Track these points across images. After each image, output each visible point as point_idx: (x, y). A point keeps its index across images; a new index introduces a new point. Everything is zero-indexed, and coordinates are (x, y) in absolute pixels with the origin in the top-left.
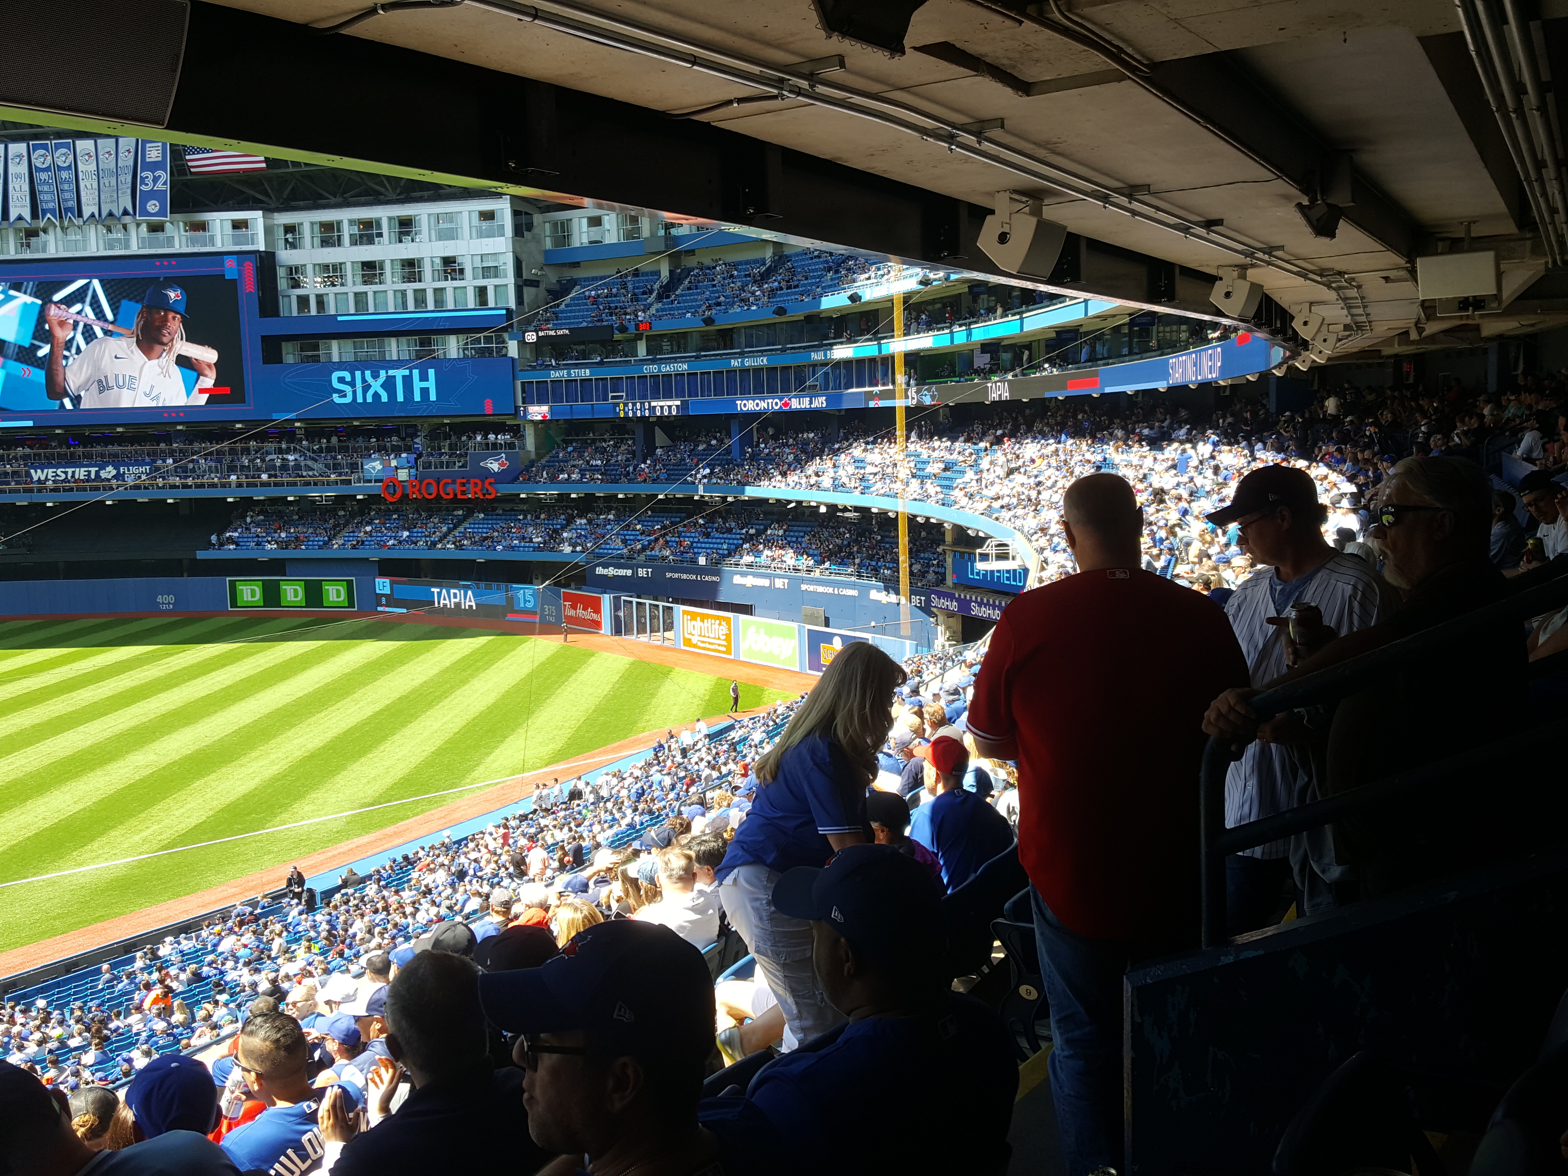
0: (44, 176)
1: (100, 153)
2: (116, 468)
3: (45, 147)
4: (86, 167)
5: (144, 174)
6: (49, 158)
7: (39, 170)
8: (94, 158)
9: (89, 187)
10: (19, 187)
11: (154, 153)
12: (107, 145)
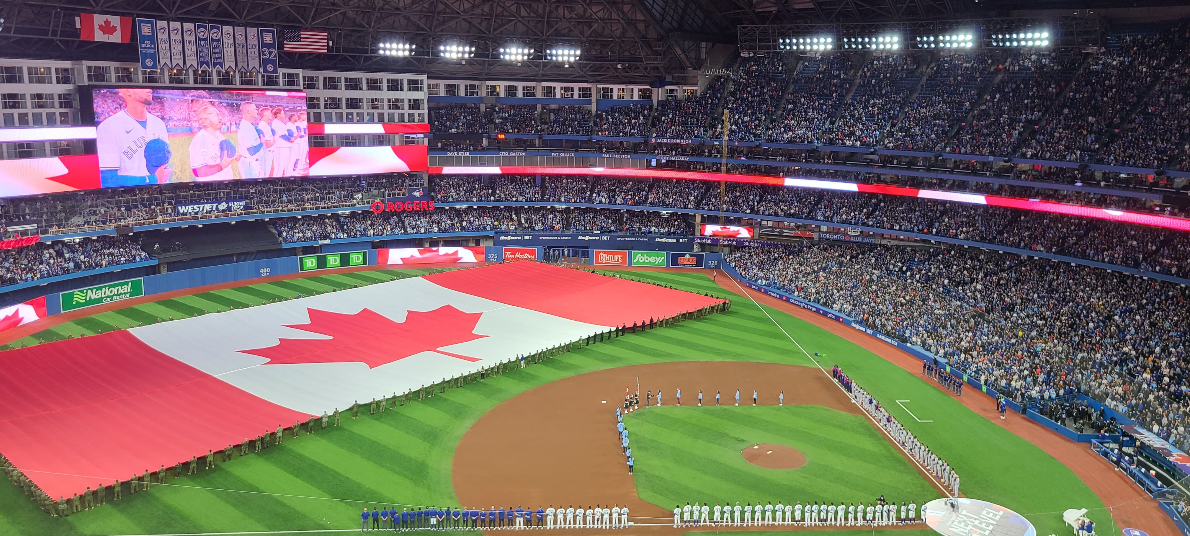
0: (203, 43)
1: (236, 34)
2: (228, 203)
3: (205, 27)
4: (228, 41)
5: (264, 49)
6: (207, 33)
7: (200, 39)
8: (232, 36)
9: (229, 52)
10: (191, 49)
11: (268, 38)
12: (240, 30)
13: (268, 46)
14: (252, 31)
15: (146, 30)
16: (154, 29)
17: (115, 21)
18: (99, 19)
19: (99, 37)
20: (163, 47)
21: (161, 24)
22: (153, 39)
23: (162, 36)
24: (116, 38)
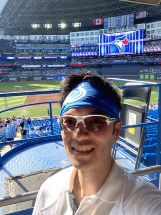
0: (117, 21)
1: (124, 17)
4: (123, 19)
9: (122, 22)
11: (132, 16)
13: (132, 18)
14: (128, 15)
15: (106, 21)
17: (100, 20)
18: (97, 20)
19: (97, 24)
20: (109, 24)
21: (109, 18)
22: (107, 22)
23: (109, 21)
24: (100, 23)
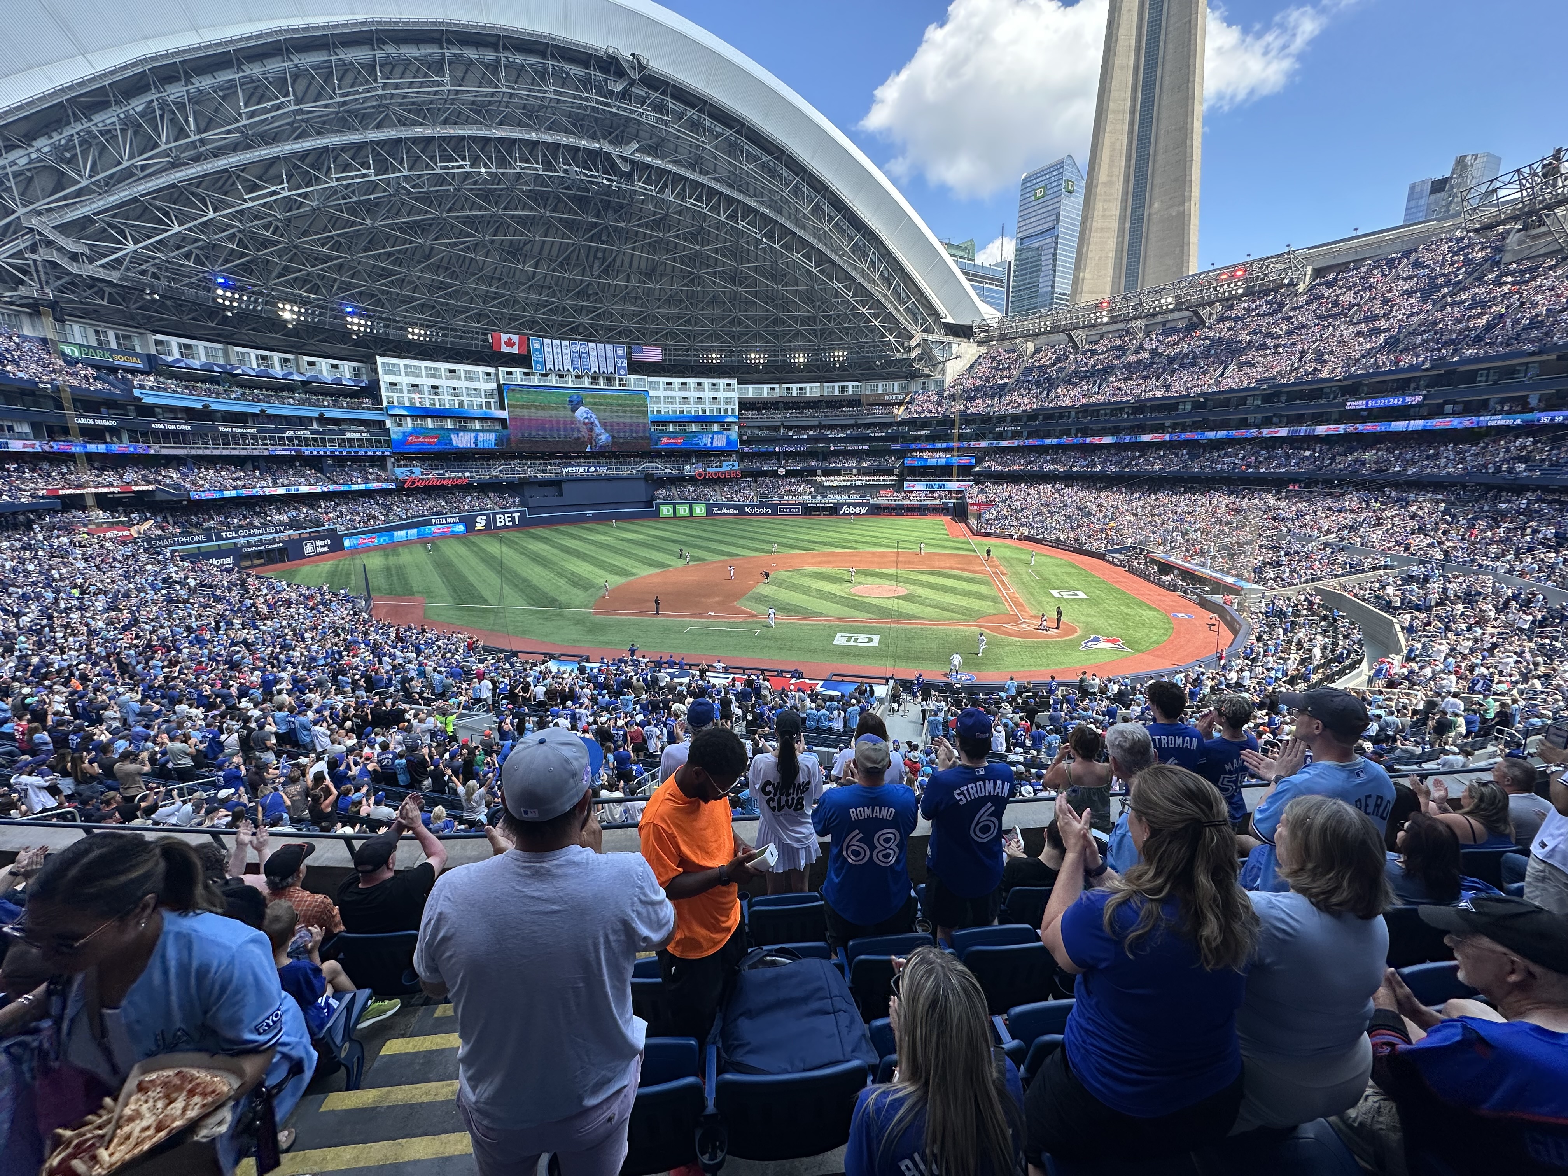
0: (576, 355)
1: (598, 349)
2: (595, 467)
3: (577, 344)
4: (593, 353)
5: (618, 360)
6: (579, 348)
7: (573, 352)
8: (595, 350)
9: (593, 360)
10: (567, 359)
11: (620, 352)
12: (601, 346)
13: (621, 357)
14: (609, 347)
15: (536, 345)
16: (542, 344)
17: (515, 338)
18: (505, 337)
19: (504, 349)
20: (549, 357)
21: (547, 341)
22: (541, 351)
23: (548, 349)
24: (516, 350)
